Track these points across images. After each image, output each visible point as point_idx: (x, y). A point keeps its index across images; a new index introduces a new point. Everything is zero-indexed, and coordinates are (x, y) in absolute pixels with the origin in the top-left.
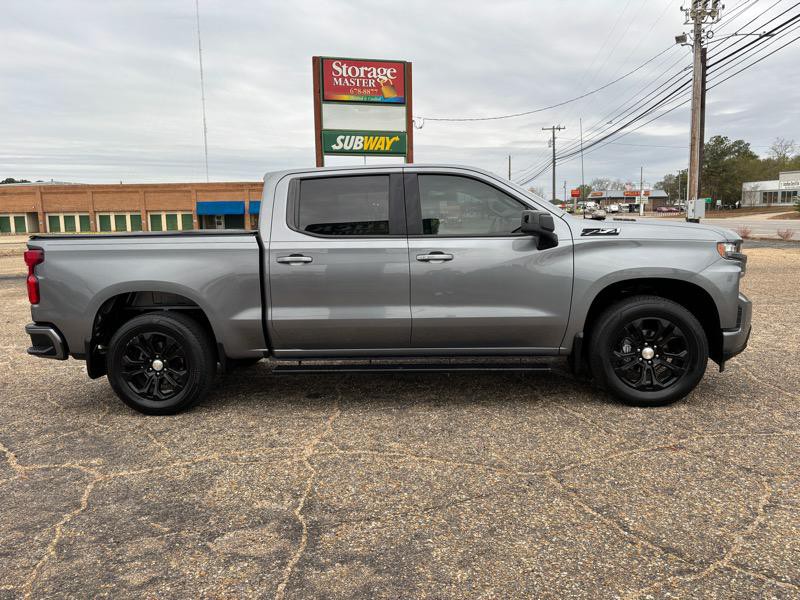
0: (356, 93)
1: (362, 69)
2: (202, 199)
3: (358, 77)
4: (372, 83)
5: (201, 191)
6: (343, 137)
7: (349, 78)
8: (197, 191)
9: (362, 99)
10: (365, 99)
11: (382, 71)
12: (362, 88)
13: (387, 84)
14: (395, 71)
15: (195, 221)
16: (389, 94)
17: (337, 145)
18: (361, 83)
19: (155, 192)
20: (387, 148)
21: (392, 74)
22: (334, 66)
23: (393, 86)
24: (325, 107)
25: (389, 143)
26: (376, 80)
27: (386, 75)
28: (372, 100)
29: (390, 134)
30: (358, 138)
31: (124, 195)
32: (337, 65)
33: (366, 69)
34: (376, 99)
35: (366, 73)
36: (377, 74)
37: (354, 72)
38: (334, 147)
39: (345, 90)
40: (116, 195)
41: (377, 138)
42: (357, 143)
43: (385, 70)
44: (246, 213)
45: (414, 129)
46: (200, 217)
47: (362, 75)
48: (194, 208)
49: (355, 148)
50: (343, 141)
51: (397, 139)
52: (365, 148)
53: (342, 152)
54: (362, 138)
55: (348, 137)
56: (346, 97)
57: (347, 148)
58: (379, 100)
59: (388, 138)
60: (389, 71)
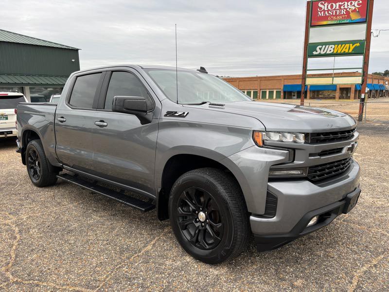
0: (332, 19)
1: (338, 4)
2: (286, 83)
3: (334, 9)
4: (344, 12)
5: (286, 79)
6: (321, 47)
7: (328, 10)
8: (284, 79)
9: (336, 22)
10: (338, 22)
11: (351, 4)
12: (336, 15)
13: (354, 11)
14: (361, 2)
15: (282, 94)
16: (354, 17)
17: (317, 51)
18: (336, 12)
19: (265, 80)
20: (350, 51)
21: (358, 4)
22: (320, 5)
23: (359, 11)
24: (312, 30)
25: (352, 48)
26: (346, 9)
27: (354, 6)
28: (343, 22)
29: (353, 42)
30: (330, 46)
31: (252, 82)
32: (322, 4)
33: (340, 3)
34: (345, 21)
35: (340, 6)
36: (348, 5)
37: (332, 6)
38: (315, 53)
39: (325, 18)
40: (248, 82)
41: (343, 45)
42: (330, 49)
43: (353, 2)
44: (308, 90)
45: (372, 37)
46: (285, 92)
47: (337, 8)
48: (282, 88)
49: (328, 52)
50: (320, 49)
51: (358, 44)
52: (335, 52)
53: (320, 55)
54: (333, 46)
55: (324, 46)
56: (325, 23)
57: (322, 53)
58: (348, 21)
59: (351, 45)
60: (357, 2)
